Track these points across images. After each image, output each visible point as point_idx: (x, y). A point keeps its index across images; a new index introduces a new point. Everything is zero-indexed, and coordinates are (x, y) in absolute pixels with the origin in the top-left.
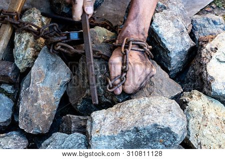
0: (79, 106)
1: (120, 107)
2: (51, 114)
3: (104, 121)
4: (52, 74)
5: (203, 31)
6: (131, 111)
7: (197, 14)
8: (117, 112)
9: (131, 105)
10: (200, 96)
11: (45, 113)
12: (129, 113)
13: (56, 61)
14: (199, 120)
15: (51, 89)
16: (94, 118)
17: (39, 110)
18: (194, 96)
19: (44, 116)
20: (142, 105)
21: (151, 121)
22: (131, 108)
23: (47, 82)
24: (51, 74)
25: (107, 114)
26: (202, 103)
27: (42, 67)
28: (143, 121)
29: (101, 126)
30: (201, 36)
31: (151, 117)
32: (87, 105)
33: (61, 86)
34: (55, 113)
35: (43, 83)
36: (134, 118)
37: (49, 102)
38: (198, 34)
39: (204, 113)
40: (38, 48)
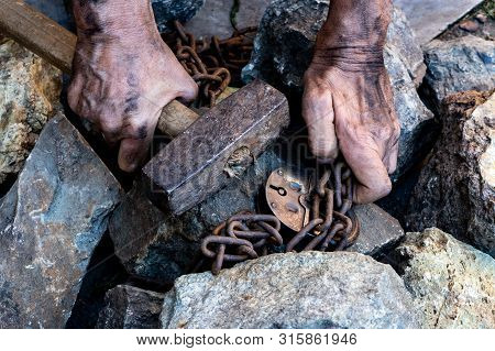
0: (141, 265)
1: (249, 269)
2: (69, 293)
3: (203, 300)
4: (71, 191)
5: (456, 81)
6: (274, 281)
7: (438, 37)
8: (241, 281)
9: (276, 267)
10: (444, 242)
11: (53, 289)
12: (268, 287)
13: (80, 157)
14: (436, 303)
15: (68, 227)
16: (180, 291)
17: (37, 281)
18: (427, 242)
19: (50, 297)
20: (304, 270)
21: (317, 313)
22: (276, 274)
23: (58, 211)
24: (69, 190)
25: (215, 284)
26: (446, 261)
27: (45, 173)
28: (299, 309)
29: (193, 313)
30: (451, 92)
31: (319, 301)
32: (159, 265)
33: (93, 221)
34: (77, 289)
35: (47, 212)
36: (277, 300)
37: (62, 262)
38: (441, 88)
39: (450, 286)
40: (37, 125)
